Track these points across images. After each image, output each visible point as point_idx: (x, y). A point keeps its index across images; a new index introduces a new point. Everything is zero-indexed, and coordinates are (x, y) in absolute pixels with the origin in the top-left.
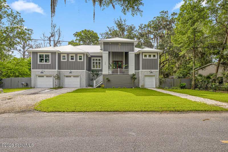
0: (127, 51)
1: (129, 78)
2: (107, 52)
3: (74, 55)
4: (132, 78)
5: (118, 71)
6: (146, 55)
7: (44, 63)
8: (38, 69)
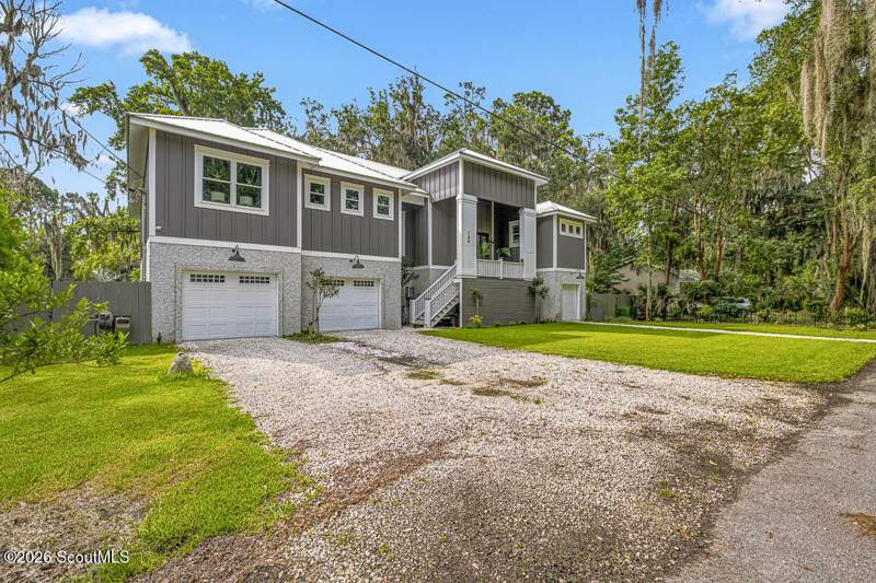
0: (515, 205)
1: (526, 291)
2: (475, 199)
3: (361, 190)
4: (532, 292)
5: (500, 269)
6: (563, 226)
7: (232, 207)
8: (198, 237)
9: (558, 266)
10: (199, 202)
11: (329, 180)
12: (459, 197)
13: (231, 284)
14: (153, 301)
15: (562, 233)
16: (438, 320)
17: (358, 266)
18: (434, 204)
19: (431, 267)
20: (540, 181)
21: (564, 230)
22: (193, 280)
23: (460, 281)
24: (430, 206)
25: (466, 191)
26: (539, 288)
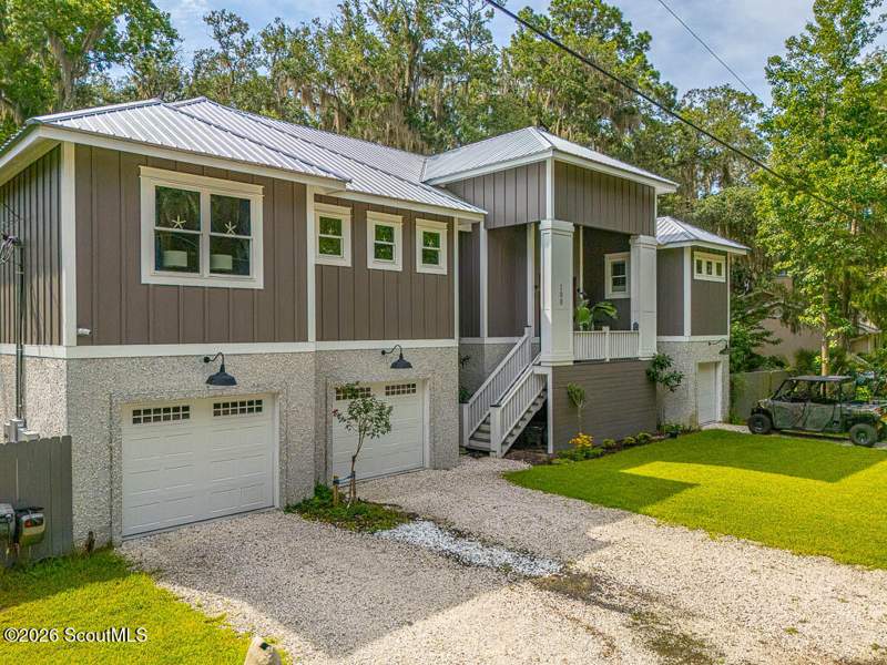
0: (626, 231)
1: (642, 378)
2: (569, 226)
3: (396, 223)
4: (652, 379)
5: (606, 346)
6: (699, 263)
7: (204, 279)
8: (147, 340)
9: (693, 333)
10: (149, 275)
11: (349, 210)
12: (547, 224)
13: (201, 420)
14: (74, 472)
15: (697, 277)
16: (511, 441)
17: (401, 364)
18: (491, 232)
19: (488, 341)
20: (663, 187)
21: (700, 271)
22: (136, 421)
23: (549, 372)
24: (483, 233)
25: (558, 216)
26: (665, 373)
